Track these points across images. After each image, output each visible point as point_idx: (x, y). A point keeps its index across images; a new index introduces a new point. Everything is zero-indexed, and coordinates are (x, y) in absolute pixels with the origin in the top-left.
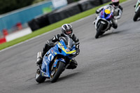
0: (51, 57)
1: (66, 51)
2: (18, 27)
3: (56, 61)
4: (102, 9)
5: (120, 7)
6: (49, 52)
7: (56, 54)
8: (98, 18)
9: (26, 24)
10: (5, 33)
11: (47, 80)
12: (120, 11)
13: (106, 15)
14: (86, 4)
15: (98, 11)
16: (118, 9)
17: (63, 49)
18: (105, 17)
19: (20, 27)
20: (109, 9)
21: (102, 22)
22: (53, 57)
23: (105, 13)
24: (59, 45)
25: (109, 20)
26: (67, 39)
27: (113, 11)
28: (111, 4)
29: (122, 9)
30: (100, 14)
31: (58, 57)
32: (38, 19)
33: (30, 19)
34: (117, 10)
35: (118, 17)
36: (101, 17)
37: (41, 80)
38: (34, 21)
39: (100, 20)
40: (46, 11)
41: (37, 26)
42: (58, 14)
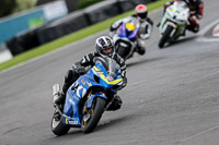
0: (81, 91)
1: (107, 80)
3: (91, 97)
4: (121, 24)
5: (148, 20)
6: (77, 83)
7: (90, 85)
8: (116, 38)
9: (3, 45)
11: (72, 129)
12: (150, 26)
13: (128, 33)
14: (97, 13)
15: (114, 26)
16: (146, 23)
17: (102, 77)
18: (127, 36)
20: (132, 24)
21: (122, 44)
22: (85, 91)
23: (126, 30)
24: (95, 70)
25: (133, 40)
26: (107, 61)
27: (138, 26)
28: (134, 16)
29: (152, 23)
30: (118, 31)
31: (94, 90)
32: (22, 37)
33: (9, 37)
34: (144, 26)
35: (147, 36)
36: (121, 36)
37: (62, 131)
39: (118, 41)
40: (34, 25)
41: (20, 48)
42: (53, 29)
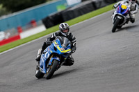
0: (47, 55)
1: (61, 50)
2: (32, 24)
3: (51, 59)
4: (119, 4)
5: (137, 2)
6: (46, 50)
7: (51, 52)
8: (115, 13)
9: (40, 22)
10: (20, 30)
12: (137, 6)
13: (122, 11)
17: (58, 48)
18: (121, 13)
19: (34, 24)
21: (118, 17)
22: (49, 55)
23: (122, 9)
25: (125, 15)
30: (117, 9)
33: (44, 16)
34: (134, 5)
36: (118, 12)
38: (48, 18)
39: (117, 15)
40: (60, 9)
41: (51, 24)
42: (72, 11)
